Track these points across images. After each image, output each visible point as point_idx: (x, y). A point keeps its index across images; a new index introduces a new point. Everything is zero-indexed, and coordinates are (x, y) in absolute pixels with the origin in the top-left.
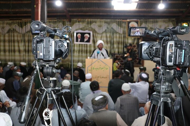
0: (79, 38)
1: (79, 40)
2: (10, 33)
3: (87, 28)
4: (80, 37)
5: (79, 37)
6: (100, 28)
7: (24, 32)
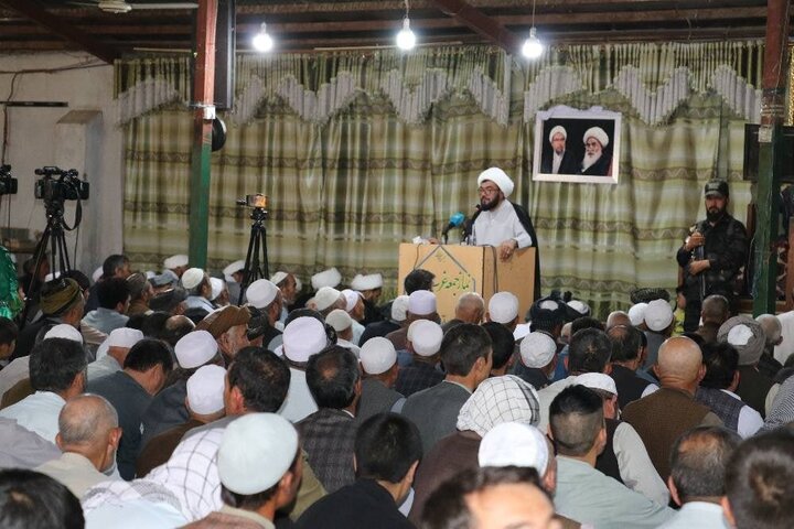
0: (558, 153)
1: (557, 160)
2: (268, 121)
3: (597, 92)
4: (563, 143)
5: (556, 145)
6: (653, 94)
7: (323, 114)
